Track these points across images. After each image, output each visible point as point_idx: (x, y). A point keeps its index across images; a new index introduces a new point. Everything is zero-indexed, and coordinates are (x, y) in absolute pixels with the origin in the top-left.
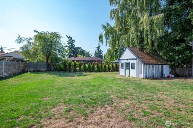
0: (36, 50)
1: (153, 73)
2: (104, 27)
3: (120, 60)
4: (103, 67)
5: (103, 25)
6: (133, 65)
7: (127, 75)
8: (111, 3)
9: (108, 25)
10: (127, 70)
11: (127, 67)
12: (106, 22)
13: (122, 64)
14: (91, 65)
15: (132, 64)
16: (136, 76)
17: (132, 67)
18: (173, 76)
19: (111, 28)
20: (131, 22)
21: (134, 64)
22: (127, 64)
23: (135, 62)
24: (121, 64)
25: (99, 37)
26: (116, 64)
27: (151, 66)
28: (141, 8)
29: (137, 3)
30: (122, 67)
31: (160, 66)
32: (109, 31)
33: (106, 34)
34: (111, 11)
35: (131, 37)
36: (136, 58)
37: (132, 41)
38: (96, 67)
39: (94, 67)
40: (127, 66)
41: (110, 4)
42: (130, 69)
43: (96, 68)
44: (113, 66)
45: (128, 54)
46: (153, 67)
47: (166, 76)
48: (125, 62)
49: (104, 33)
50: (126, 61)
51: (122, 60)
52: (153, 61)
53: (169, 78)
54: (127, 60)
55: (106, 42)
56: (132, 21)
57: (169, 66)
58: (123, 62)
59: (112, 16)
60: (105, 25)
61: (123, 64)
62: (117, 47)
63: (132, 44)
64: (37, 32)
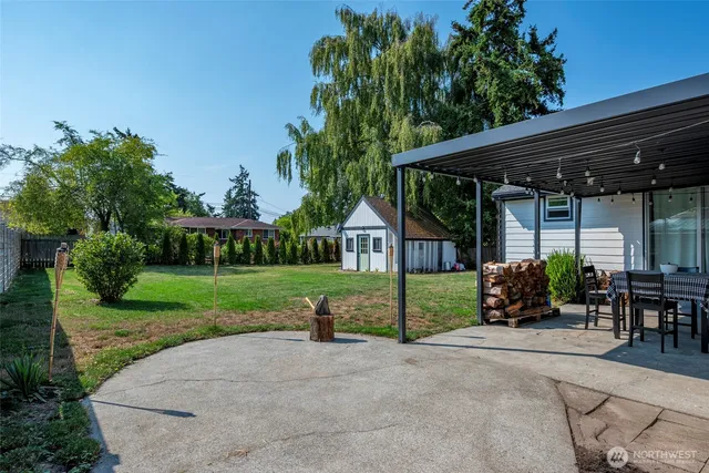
0: (67, 193)
1: (421, 260)
2: (293, 131)
3: (343, 229)
4: (288, 249)
5: (289, 126)
6: (377, 241)
7: (363, 269)
8: (314, 67)
9: (305, 125)
10: (362, 255)
11: (363, 249)
12: (300, 118)
13: (349, 241)
14: (253, 245)
15: (374, 239)
16: (384, 270)
17: (374, 247)
18: (462, 266)
19: (316, 138)
20: (370, 132)
21: (380, 239)
22: (363, 240)
23: (381, 234)
24: (347, 240)
25: (279, 159)
26: (325, 241)
27: (417, 243)
28: (395, 101)
29: (385, 87)
30: (349, 249)
31: (436, 244)
32: (309, 145)
33: (300, 153)
34: (316, 89)
35: (371, 169)
36: (384, 224)
37: (375, 180)
38: (265, 249)
39: (259, 249)
40: (364, 245)
41: (311, 68)
42: (371, 252)
43: (267, 255)
44: (315, 246)
45: (364, 216)
46: (421, 247)
47: (448, 268)
48: (358, 236)
49: (293, 151)
50: (361, 232)
51: (349, 229)
52: (422, 233)
53: (453, 270)
54: (364, 228)
55: (302, 176)
56: (374, 131)
57: (454, 244)
58: (352, 234)
59: (318, 103)
60: (298, 125)
61: (352, 239)
62: (330, 191)
63: (374, 188)
64: (67, 128)
